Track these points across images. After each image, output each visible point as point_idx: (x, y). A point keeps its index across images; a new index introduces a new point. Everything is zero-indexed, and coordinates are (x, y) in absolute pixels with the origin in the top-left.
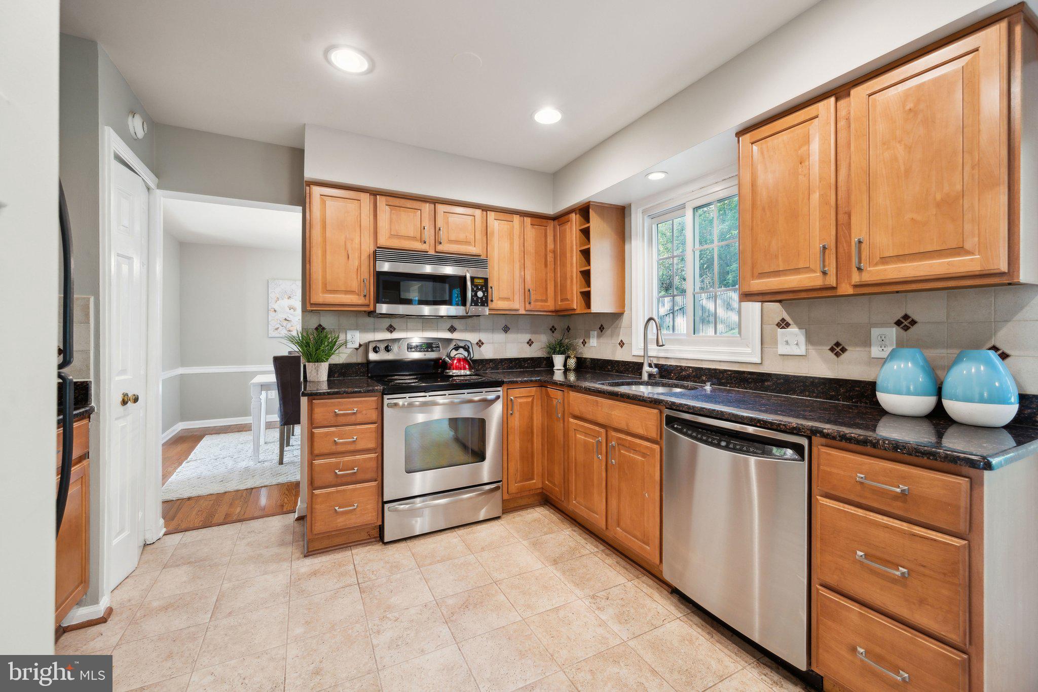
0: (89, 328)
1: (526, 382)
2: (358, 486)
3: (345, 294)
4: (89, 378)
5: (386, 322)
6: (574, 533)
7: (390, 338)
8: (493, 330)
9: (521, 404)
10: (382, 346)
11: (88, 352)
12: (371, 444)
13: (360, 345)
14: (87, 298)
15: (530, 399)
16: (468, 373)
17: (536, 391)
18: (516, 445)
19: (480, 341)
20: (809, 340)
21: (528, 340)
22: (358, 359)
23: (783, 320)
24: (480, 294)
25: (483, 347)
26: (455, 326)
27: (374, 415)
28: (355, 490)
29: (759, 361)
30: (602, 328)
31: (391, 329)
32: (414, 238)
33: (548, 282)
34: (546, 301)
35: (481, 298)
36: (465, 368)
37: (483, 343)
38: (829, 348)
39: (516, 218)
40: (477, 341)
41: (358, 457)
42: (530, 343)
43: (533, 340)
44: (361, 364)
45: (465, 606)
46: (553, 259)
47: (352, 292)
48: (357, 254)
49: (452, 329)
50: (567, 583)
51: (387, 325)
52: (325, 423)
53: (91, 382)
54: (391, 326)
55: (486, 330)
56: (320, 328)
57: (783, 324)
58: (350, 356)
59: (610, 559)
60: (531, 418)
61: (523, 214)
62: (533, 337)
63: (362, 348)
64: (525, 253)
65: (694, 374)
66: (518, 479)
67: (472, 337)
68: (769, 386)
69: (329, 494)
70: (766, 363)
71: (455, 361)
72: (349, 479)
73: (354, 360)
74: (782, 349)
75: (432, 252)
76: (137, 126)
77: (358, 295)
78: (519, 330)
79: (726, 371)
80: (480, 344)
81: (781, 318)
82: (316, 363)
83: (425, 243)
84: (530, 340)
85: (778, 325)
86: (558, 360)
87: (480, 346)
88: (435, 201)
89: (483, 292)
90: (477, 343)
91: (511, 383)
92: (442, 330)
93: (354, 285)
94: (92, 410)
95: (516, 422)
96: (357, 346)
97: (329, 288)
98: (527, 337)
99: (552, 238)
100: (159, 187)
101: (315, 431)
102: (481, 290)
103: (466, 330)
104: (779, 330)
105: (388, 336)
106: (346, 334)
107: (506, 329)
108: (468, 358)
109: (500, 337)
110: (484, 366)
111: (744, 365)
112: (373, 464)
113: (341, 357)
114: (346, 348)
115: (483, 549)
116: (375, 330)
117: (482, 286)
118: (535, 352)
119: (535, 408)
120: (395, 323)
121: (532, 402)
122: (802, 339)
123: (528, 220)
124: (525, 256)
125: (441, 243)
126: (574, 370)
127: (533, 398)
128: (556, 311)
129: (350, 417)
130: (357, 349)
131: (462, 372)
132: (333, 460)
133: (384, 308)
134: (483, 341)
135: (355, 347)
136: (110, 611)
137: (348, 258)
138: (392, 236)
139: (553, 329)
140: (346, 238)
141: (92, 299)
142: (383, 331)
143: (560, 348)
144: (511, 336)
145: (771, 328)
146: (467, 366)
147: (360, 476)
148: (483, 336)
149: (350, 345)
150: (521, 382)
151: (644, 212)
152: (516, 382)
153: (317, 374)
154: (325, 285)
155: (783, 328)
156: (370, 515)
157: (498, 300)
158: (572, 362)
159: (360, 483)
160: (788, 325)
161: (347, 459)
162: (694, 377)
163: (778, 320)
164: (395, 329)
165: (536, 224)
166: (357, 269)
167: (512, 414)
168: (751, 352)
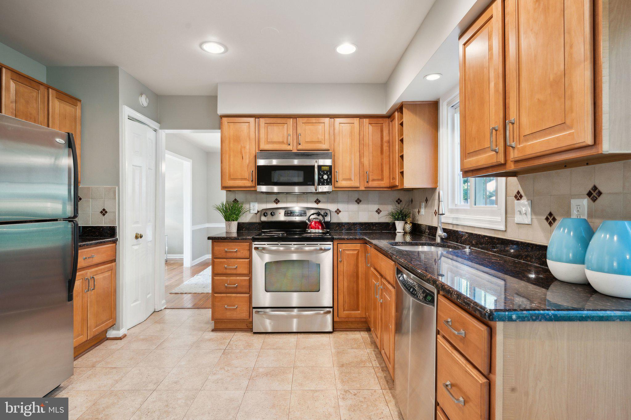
0: (116, 201)
1: (351, 239)
2: (238, 295)
3: (241, 180)
4: (116, 225)
5: (274, 197)
6: (373, 352)
7: (276, 207)
8: (348, 202)
9: (348, 254)
10: (269, 213)
11: (115, 212)
12: (246, 271)
13: (258, 212)
14: (114, 188)
15: (356, 252)
16: (321, 231)
17: (361, 246)
18: (344, 284)
19: (338, 210)
20: (534, 211)
21: (376, 209)
22: (256, 220)
23: (518, 192)
24: (325, 177)
25: (340, 214)
26: (320, 199)
27: (247, 254)
28: (236, 297)
29: (504, 229)
30: (427, 200)
31: (277, 201)
32: (283, 143)
33: (384, 165)
34: (382, 179)
35: (327, 180)
36: (318, 228)
37: (340, 211)
38: (545, 218)
39: (356, 121)
40: (336, 209)
41: (238, 278)
42: (378, 211)
43: (381, 209)
44: (259, 223)
45: (267, 374)
46: (388, 148)
47: (245, 179)
48: (247, 156)
49: (318, 202)
50: (337, 379)
51: (274, 199)
52: (220, 256)
53: (116, 227)
54: (276, 199)
55: (343, 202)
56: (236, 201)
57: (519, 196)
58: (252, 218)
59: (382, 374)
60: (357, 266)
61: (361, 117)
62: (381, 207)
63: (259, 214)
64: (364, 145)
66: (346, 308)
67: (332, 207)
69: (222, 297)
70: (509, 230)
71: (313, 223)
72: (233, 290)
73: (254, 221)
74: (517, 218)
75: (295, 151)
76: (144, 101)
77: (248, 180)
78: (368, 202)
79: (485, 236)
80: (338, 212)
82: (229, 222)
83: (289, 145)
84: (379, 209)
85: (516, 197)
86: (399, 226)
87: (338, 214)
88: (295, 117)
89: (328, 176)
90: (336, 211)
91: (340, 239)
92: (311, 202)
93: (246, 175)
94: (117, 240)
95: (345, 267)
96: (256, 212)
97: (232, 177)
98: (376, 207)
99: (387, 132)
100: (161, 128)
101: (215, 260)
102: (326, 174)
103: (327, 202)
104: (516, 201)
105: (274, 206)
106: (250, 205)
107: (358, 201)
108: (323, 221)
109: (354, 207)
110: (341, 228)
111: (497, 232)
112: (247, 283)
113: (246, 218)
114: (250, 213)
115: (304, 348)
116: (267, 202)
117: (327, 172)
118: (383, 218)
119: (360, 259)
120: (279, 197)
121: (358, 254)
122: (530, 209)
123: (366, 121)
124: (364, 147)
125: (300, 144)
126: (409, 233)
127: (358, 252)
128: (390, 187)
129: (233, 254)
130: (256, 214)
131: (317, 231)
132: (225, 278)
133: (264, 188)
134: (340, 209)
135: (255, 213)
136: (125, 336)
137: (243, 158)
138: (269, 143)
139: (399, 201)
140: (241, 146)
141: (117, 188)
142: (272, 203)
143: (402, 216)
144: (362, 206)
145: (512, 198)
146: (320, 227)
147: (239, 290)
148: (340, 206)
149: (252, 211)
150: (348, 239)
151: (448, 104)
152: (344, 239)
153: (230, 228)
154: (230, 176)
155: (518, 200)
156: (245, 314)
157: (342, 181)
158: (408, 227)
159: (240, 294)
160: (521, 197)
161: (232, 278)
162: (465, 240)
163: (515, 192)
164: (279, 201)
165: (373, 123)
166: (248, 165)
167: (341, 262)
168: (500, 220)
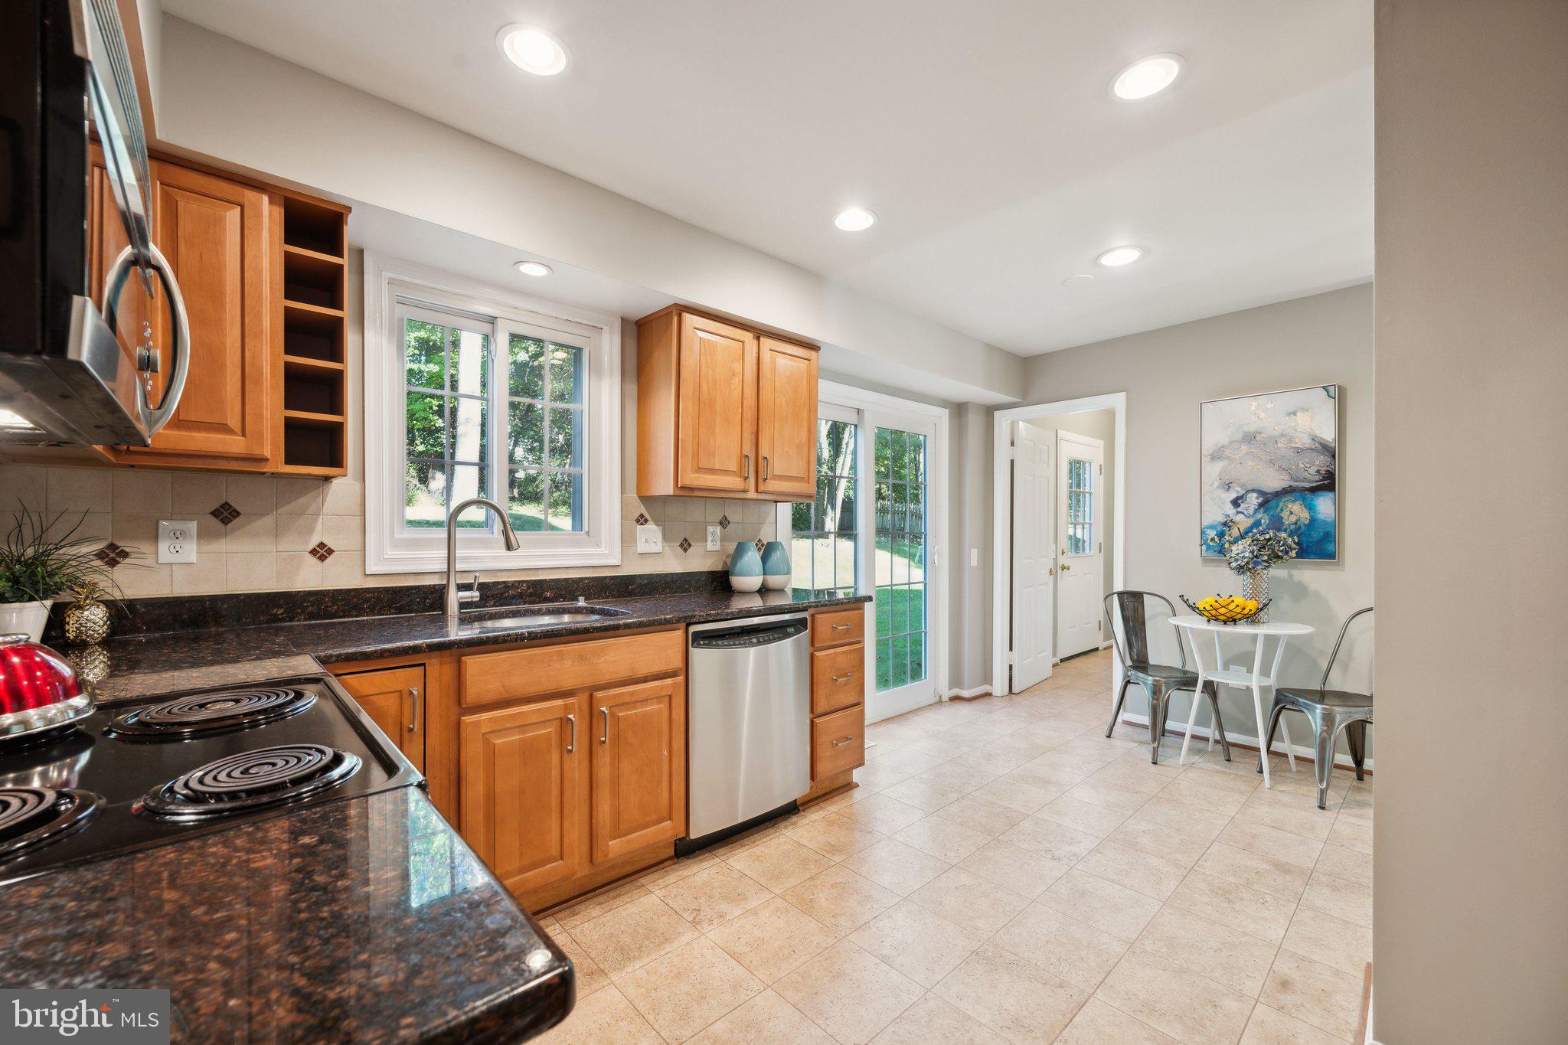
20: (665, 538)
23: (642, 516)
29: (619, 563)
38: (678, 544)
57: (642, 520)
65: (531, 590)
68: (633, 590)
70: (625, 564)
74: (641, 547)
81: (639, 514)
85: (638, 521)
104: (638, 526)
122: (659, 535)
145: (630, 523)
155: (642, 524)
160: (646, 521)
162: (531, 595)
163: (636, 516)
